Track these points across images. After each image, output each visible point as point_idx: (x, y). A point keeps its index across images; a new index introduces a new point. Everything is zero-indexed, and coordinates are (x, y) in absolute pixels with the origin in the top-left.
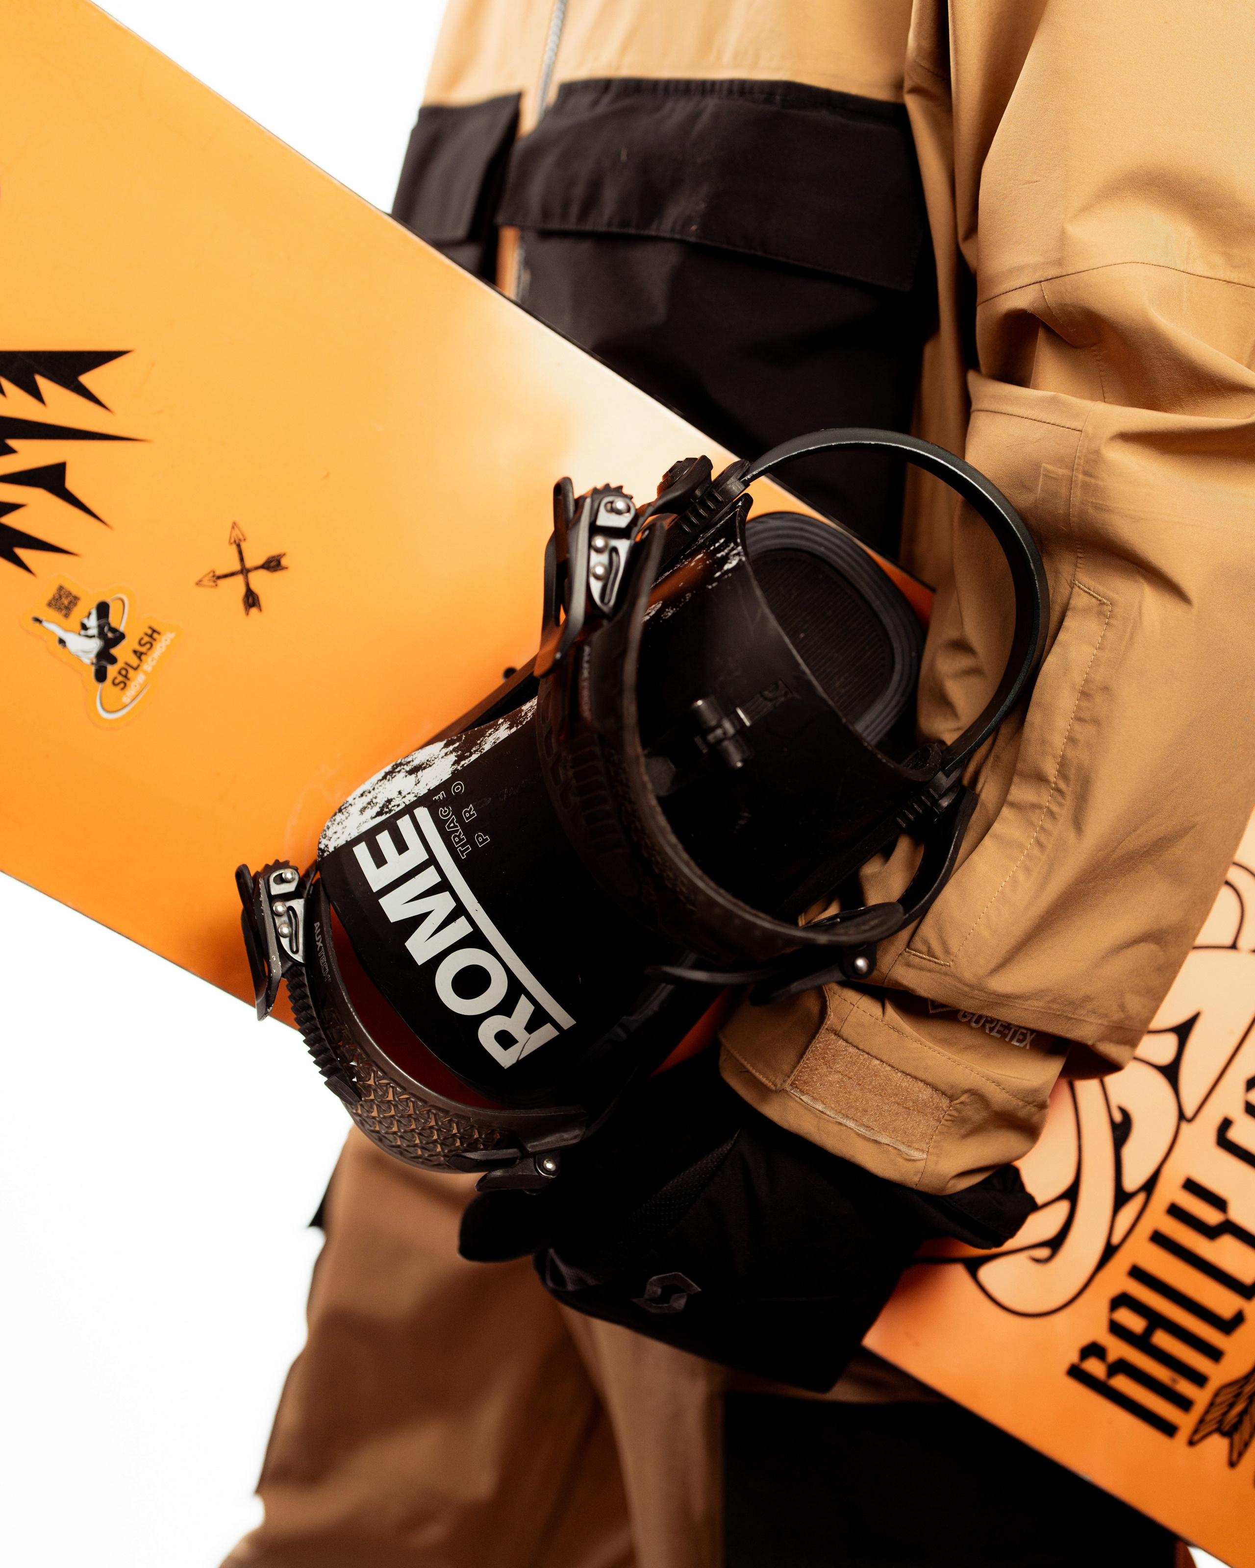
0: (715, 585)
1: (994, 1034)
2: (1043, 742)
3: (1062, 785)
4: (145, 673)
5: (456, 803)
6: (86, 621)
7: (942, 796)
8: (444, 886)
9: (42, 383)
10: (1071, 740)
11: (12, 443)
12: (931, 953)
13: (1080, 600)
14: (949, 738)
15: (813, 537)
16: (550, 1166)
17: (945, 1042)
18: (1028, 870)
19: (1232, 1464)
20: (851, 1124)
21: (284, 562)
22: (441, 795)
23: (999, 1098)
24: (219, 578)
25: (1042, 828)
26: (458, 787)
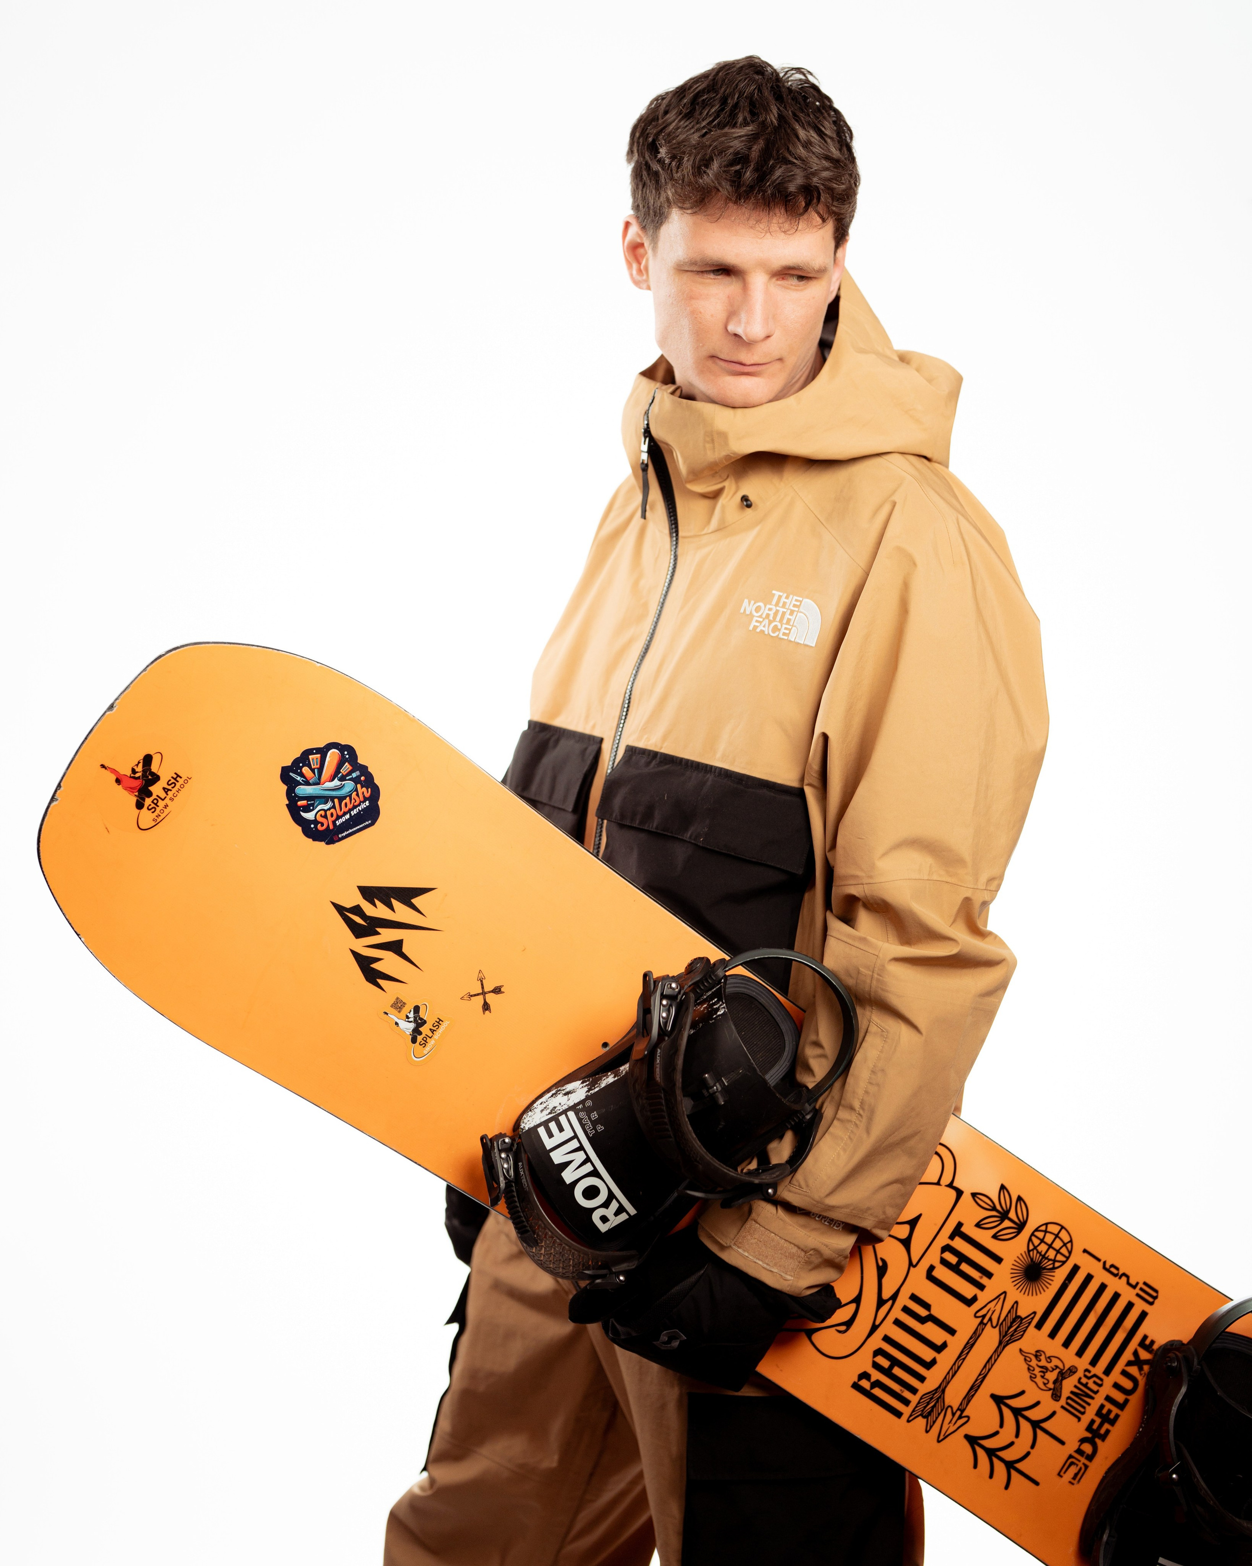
0: (713, 1021)
1: (826, 1223)
2: (854, 1092)
3: (861, 1112)
4: (435, 1040)
5: (589, 1111)
6: (408, 1014)
7: (807, 1114)
8: (581, 1148)
9: (395, 902)
10: (867, 1092)
11: (378, 930)
12: (800, 1186)
13: (873, 1029)
14: (811, 1086)
15: (751, 988)
16: (622, 1278)
17: (804, 1226)
18: (845, 1150)
19: (927, 1432)
20: (760, 1263)
22: (581, 1106)
23: (827, 1253)
24: (471, 996)
25: (852, 1132)
26: (589, 1103)
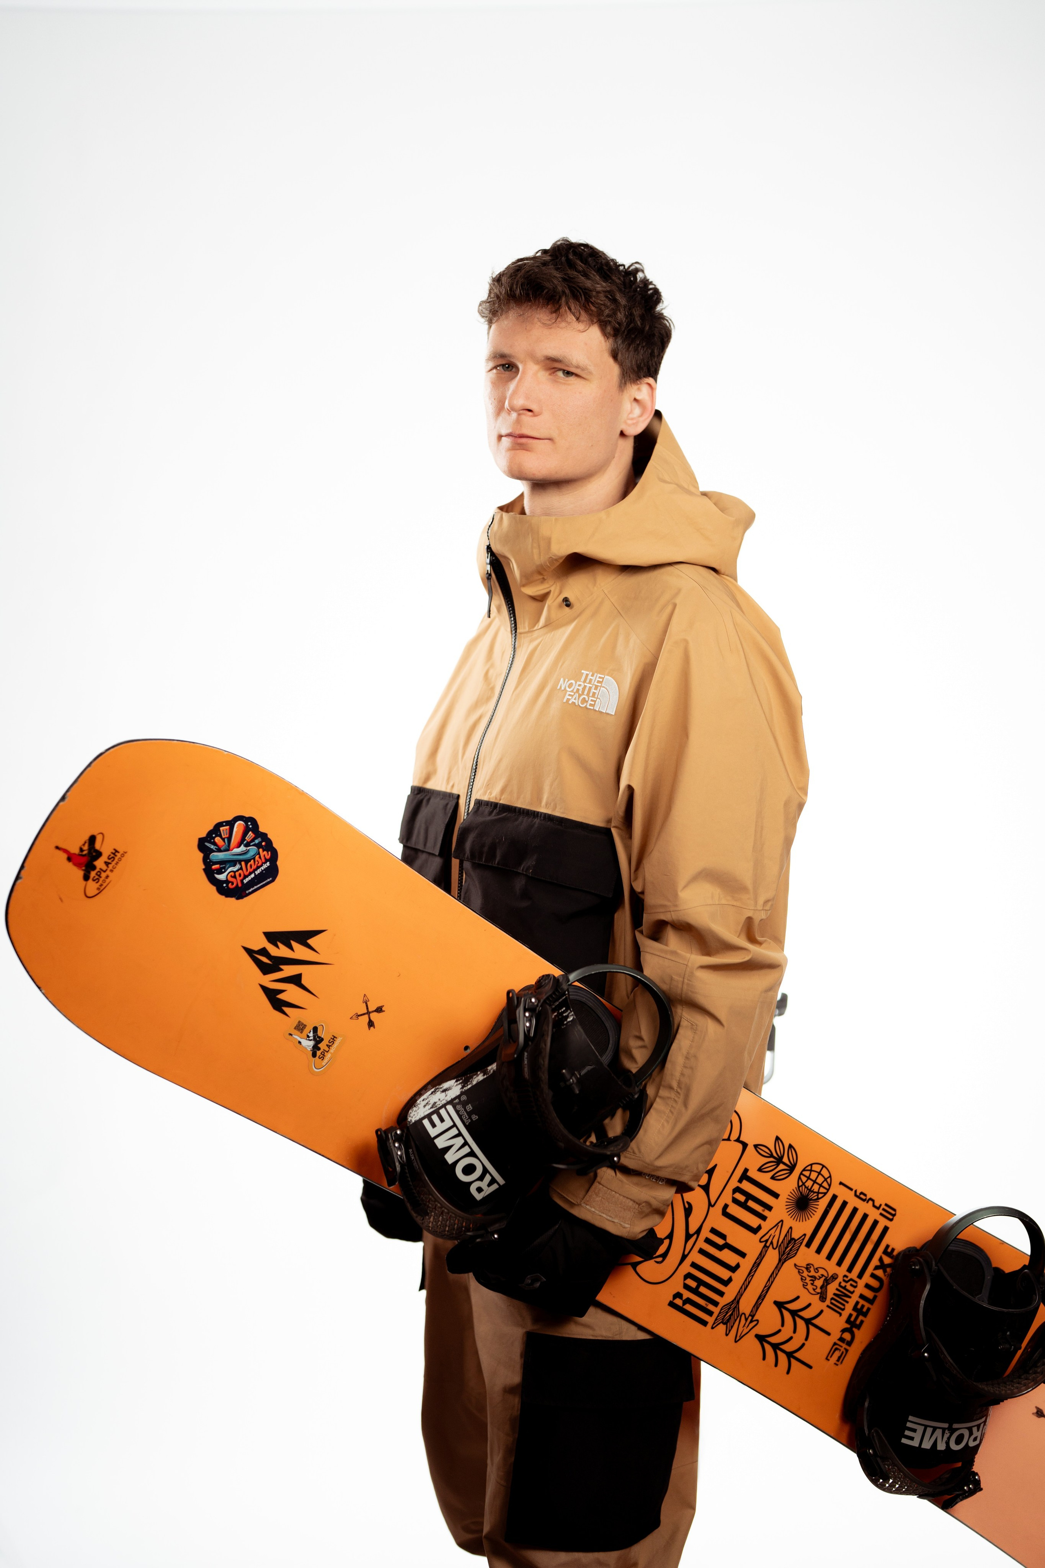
0: (565, 1026)
1: (654, 1180)
2: (672, 1075)
3: (679, 1090)
4: (331, 1053)
5: (464, 1104)
6: (309, 1034)
7: (635, 1094)
8: (460, 1134)
9: (294, 944)
10: (682, 1074)
11: (282, 967)
12: (634, 1152)
13: (684, 1023)
15: (581, 995)
16: (496, 1236)
17: (637, 1184)
18: (668, 1122)
19: (727, 1335)
20: (604, 1216)
21: (383, 1009)
22: (457, 1101)
24: (359, 1016)
25: (672, 1106)
26: (464, 1098)
